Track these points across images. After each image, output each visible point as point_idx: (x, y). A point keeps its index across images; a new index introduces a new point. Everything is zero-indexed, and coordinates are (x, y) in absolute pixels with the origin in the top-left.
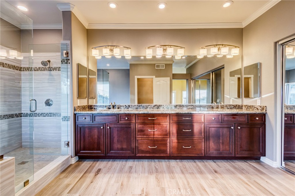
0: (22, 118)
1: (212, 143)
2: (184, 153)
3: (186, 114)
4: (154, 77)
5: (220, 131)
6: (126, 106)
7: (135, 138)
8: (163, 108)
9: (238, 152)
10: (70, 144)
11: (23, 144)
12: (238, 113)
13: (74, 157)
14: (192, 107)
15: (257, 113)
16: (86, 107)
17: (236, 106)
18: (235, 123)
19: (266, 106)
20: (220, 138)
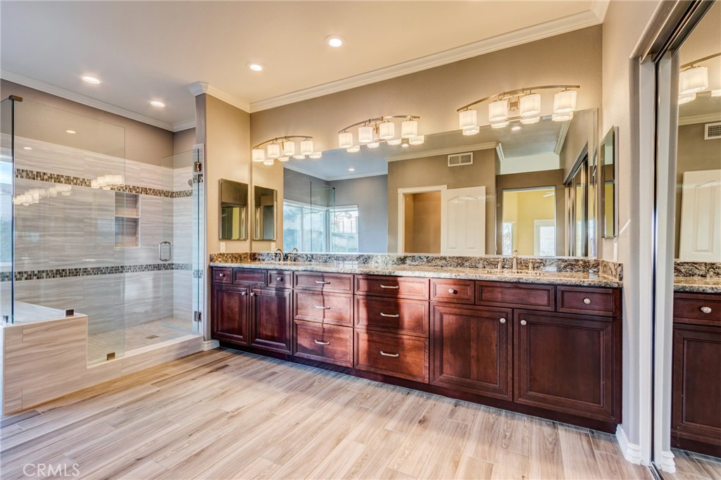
0: (174, 271)
1: (450, 355)
2: (384, 367)
3: (385, 276)
4: (443, 188)
5: (472, 326)
6: (307, 255)
7: (293, 319)
8: (377, 262)
9: (522, 392)
10: (202, 316)
11: (175, 312)
12: (521, 281)
13: (208, 340)
14: (444, 261)
15: (585, 284)
16: (243, 256)
17: (574, 263)
18: (513, 309)
19: (620, 265)
20: (472, 344)
